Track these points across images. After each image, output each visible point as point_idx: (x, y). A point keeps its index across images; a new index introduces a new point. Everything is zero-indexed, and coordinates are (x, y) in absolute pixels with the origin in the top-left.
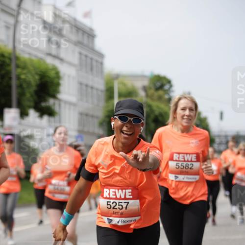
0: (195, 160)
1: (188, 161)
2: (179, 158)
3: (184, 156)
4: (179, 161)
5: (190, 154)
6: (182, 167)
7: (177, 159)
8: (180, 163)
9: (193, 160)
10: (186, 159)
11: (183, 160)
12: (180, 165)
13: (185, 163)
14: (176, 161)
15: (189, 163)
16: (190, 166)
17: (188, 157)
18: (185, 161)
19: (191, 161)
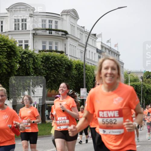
0: (118, 116)
1: (111, 117)
2: (103, 115)
3: (107, 113)
4: (104, 117)
5: (112, 111)
6: (107, 123)
7: (102, 116)
8: (105, 119)
9: (116, 116)
10: (110, 116)
11: (107, 116)
12: (105, 121)
13: (109, 119)
14: (101, 117)
15: (113, 119)
16: (114, 122)
17: (111, 114)
18: (108, 117)
19: (114, 117)
